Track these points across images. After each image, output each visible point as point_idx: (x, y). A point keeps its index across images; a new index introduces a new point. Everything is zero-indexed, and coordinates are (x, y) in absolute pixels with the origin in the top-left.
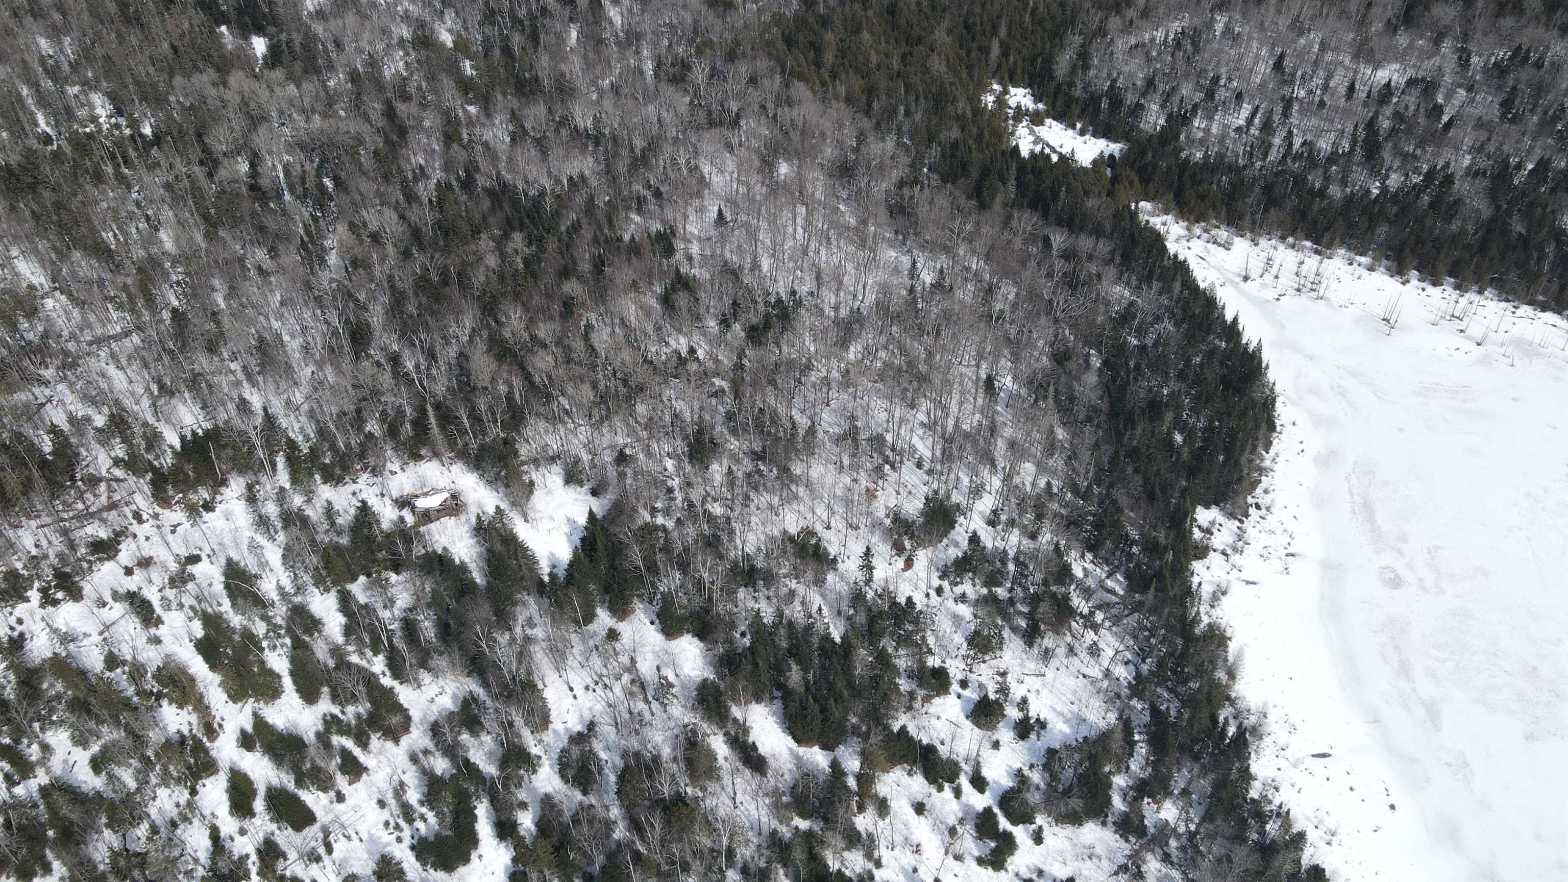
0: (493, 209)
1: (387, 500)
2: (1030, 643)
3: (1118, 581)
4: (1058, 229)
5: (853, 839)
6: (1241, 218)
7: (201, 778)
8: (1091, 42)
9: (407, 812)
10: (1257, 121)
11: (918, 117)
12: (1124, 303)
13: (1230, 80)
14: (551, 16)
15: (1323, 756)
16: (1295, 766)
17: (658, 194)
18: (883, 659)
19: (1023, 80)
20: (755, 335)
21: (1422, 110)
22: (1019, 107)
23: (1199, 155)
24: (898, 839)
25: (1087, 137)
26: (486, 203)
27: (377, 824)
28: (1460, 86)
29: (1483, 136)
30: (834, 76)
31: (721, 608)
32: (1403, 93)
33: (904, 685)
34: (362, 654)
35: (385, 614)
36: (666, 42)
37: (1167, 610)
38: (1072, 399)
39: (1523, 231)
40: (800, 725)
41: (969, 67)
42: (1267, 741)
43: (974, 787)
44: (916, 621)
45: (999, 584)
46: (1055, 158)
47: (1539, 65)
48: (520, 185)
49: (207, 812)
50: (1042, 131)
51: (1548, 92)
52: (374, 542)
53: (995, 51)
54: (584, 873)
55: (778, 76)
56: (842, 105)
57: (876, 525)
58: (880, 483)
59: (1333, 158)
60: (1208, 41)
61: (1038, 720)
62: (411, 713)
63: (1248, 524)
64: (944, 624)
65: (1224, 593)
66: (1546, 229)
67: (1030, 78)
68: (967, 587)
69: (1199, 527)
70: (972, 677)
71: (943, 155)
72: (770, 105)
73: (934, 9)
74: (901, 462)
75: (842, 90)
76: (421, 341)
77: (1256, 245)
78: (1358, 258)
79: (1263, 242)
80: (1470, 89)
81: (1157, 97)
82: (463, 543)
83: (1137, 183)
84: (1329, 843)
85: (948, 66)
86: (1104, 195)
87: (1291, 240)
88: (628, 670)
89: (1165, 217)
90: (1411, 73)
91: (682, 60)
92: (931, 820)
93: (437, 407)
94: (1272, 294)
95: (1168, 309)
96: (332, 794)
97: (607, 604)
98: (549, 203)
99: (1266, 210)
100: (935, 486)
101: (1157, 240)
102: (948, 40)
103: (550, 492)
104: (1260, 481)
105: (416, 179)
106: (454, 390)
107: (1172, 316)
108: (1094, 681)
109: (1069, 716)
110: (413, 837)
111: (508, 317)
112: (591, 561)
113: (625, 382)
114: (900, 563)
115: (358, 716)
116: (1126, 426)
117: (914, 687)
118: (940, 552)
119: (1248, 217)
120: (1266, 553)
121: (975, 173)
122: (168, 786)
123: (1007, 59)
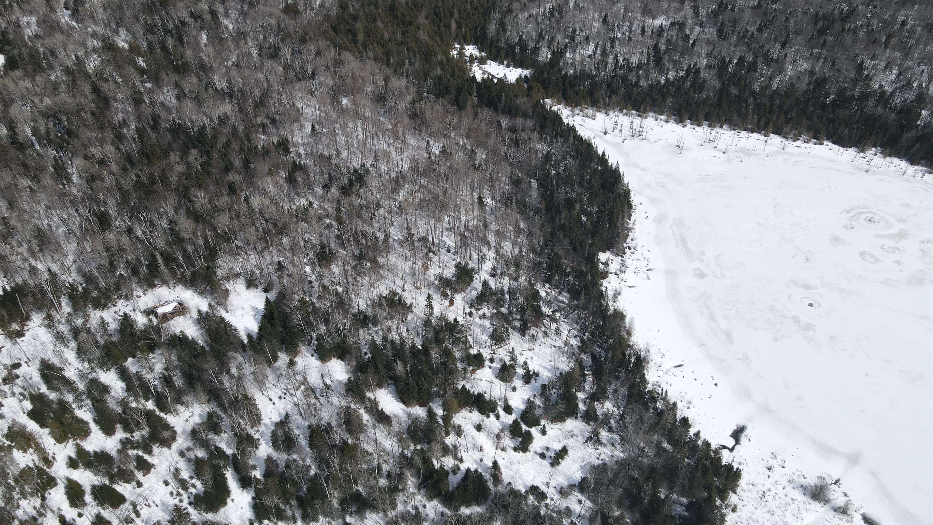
0: (174, 139)
1: (137, 312)
2: (523, 334)
3: (564, 296)
4: (504, 116)
5: (446, 451)
6: (598, 102)
7: (47, 490)
8: (505, 17)
9: (183, 484)
10: (598, 52)
11: (417, 65)
12: (545, 153)
13: (581, 31)
14: (189, 26)
15: (680, 366)
16: (667, 373)
17: (273, 121)
18: (447, 353)
19: (471, 41)
20: (345, 191)
21: (680, 38)
22: (471, 56)
23: (572, 72)
24: (470, 446)
25: (511, 68)
26: (169, 136)
27: (165, 494)
28: (696, 24)
29: (711, 48)
30: (365, 47)
31: (351, 341)
32: (669, 30)
33: (460, 366)
34: (138, 402)
35: (149, 376)
36: (261, 37)
37: (592, 304)
38: (525, 206)
39: (737, 94)
40: (406, 395)
41: (441, 36)
42: (651, 364)
43: (506, 412)
44: (461, 332)
45: (502, 306)
46: (495, 81)
47: (733, 10)
48: (189, 123)
49: (55, 509)
50: (486, 67)
51: (739, 23)
52: (135, 336)
53: (454, 26)
54: (297, 496)
55: (333, 49)
56: (373, 63)
57: (430, 285)
58: (429, 263)
59: (639, 66)
60: (567, 12)
61: (534, 372)
62: (176, 429)
63: (626, 257)
64: (477, 331)
65: (619, 294)
66: (747, 91)
67: (475, 40)
68: (486, 310)
69: (602, 263)
70: (495, 356)
71: (435, 84)
72: (331, 67)
73: (415, 6)
74: (439, 250)
75: (371, 54)
76: (144, 217)
77: (608, 115)
78: (660, 116)
79: (611, 114)
80: (701, 26)
81: (545, 43)
82: (191, 330)
83: (541, 89)
84: (688, 408)
85: (429, 37)
86: (525, 96)
87: (625, 111)
88: (302, 383)
89: (559, 106)
90: (671, 20)
91: (274, 46)
92: (486, 433)
93: (162, 254)
94: (620, 140)
95: (568, 153)
96: (134, 483)
97: (284, 349)
98: (209, 132)
99: (610, 96)
100: (459, 260)
101: (557, 117)
102: (426, 22)
103: (239, 294)
104: (629, 235)
105: (121, 127)
106: (170, 243)
107: (571, 156)
108: (560, 348)
109: (550, 368)
110: (189, 498)
111: (197, 197)
112: (272, 326)
113: (275, 225)
114: (447, 303)
115: (143, 436)
116: (556, 214)
117: (465, 366)
118: (467, 294)
119: (602, 101)
120: (637, 271)
121: (453, 92)
122: (25, 498)
123: (461, 30)
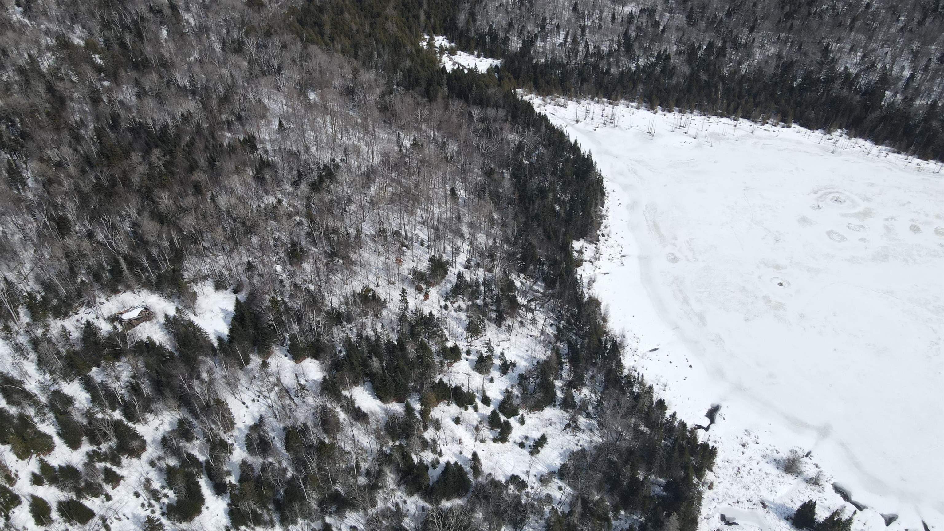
0: (135, 139)
1: (101, 319)
2: (500, 326)
3: (539, 286)
4: (475, 107)
5: (424, 445)
6: (569, 90)
7: (10, 509)
8: (475, 7)
9: (155, 495)
10: (569, 40)
11: (386, 57)
12: (517, 143)
13: (552, 19)
14: (148, 21)
15: (655, 350)
16: (642, 358)
17: (239, 118)
18: (423, 347)
19: (441, 31)
20: (315, 187)
21: (650, 24)
22: (441, 46)
23: (542, 61)
24: (449, 439)
25: (482, 58)
26: (129, 136)
27: (136, 507)
28: (665, 11)
29: (681, 34)
30: (332, 40)
31: (325, 339)
32: (639, 16)
33: (436, 359)
34: (104, 412)
35: (115, 385)
36: (225, 31)
37: (567, 292)
38: (498, 196)
39: (706, 79)
40: (383, 391)
41: (410, 28)
42: (627, 349)
43: (484, 404)
44: (436, 325)
45: (477, 298)
46: (466, 71)
48: (150, 122)
50: (456, 58)
51: (708, 9)
52: (99, 344)
53: (423, 17)
54: (274, 500)
55: (299, 43)
56: (341, 55)
57: (404, 280)
58: (402, 257)
59: (610, 54)
61: (511, 363)
62: (145, 438)
63: (600, 244)
64: (452, 324)
65: (594, 281)
66: (717, 76)
67: (445, 30)
68: (461, 303)
69: (576, 251)
70: (472, 348)
71: (404, 76)
72: (298, 60)
74: (412, 244)
75: (339, 47)
76: (105, 221)
77: (579, 104)
78: (631, 104)
79: (583, 102)
80: (671, 12)
81: (515, 32)
82: (158, 335)
83: (512, 79)
84: (664, 391)
85: (398, 28)
86: (496, 86)
87: (596, 99)
88: (276, 385)
89: (530, 95)
90: (641, 6)
91: (238, 40)
92: (464, 426)
93: (125, 258)
94: (591, 128)
95: (540, 142)
96: (103, 497)
97: (256, 351)
98: (172, 131)
99: (581, 84)
100: (433, 254)
101: (529, 106)
102: (394, 13)
103: (207, 296)
104: (602, 223)
105: (79, 128)
106: (134, 247)
107: (544, 145)
108: (536, 337)
109: (527, 357)
110: (161, 508)
111: (161, 198)
112: (243, 328)
113: (243, 224)
114: (422, 297)
115: (111, 448)
116: (529, 204)
117: (442, 359)
118: (442, 287)
119: (573, 90)
120: (611, 258)
121: (424, 84)
123: (430, 21)
